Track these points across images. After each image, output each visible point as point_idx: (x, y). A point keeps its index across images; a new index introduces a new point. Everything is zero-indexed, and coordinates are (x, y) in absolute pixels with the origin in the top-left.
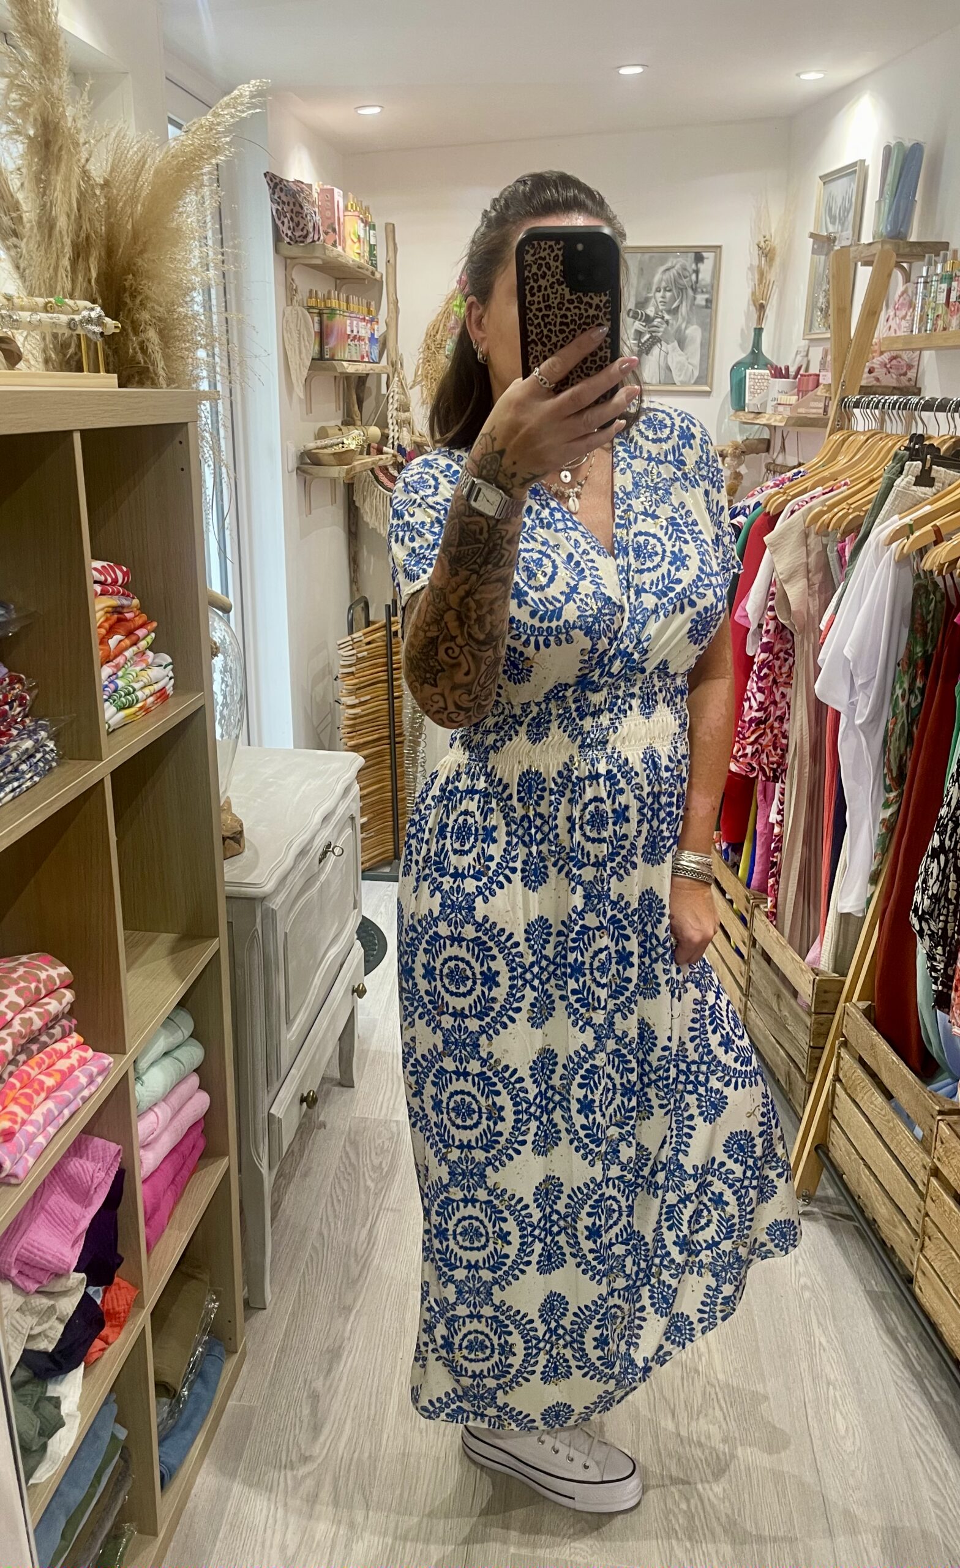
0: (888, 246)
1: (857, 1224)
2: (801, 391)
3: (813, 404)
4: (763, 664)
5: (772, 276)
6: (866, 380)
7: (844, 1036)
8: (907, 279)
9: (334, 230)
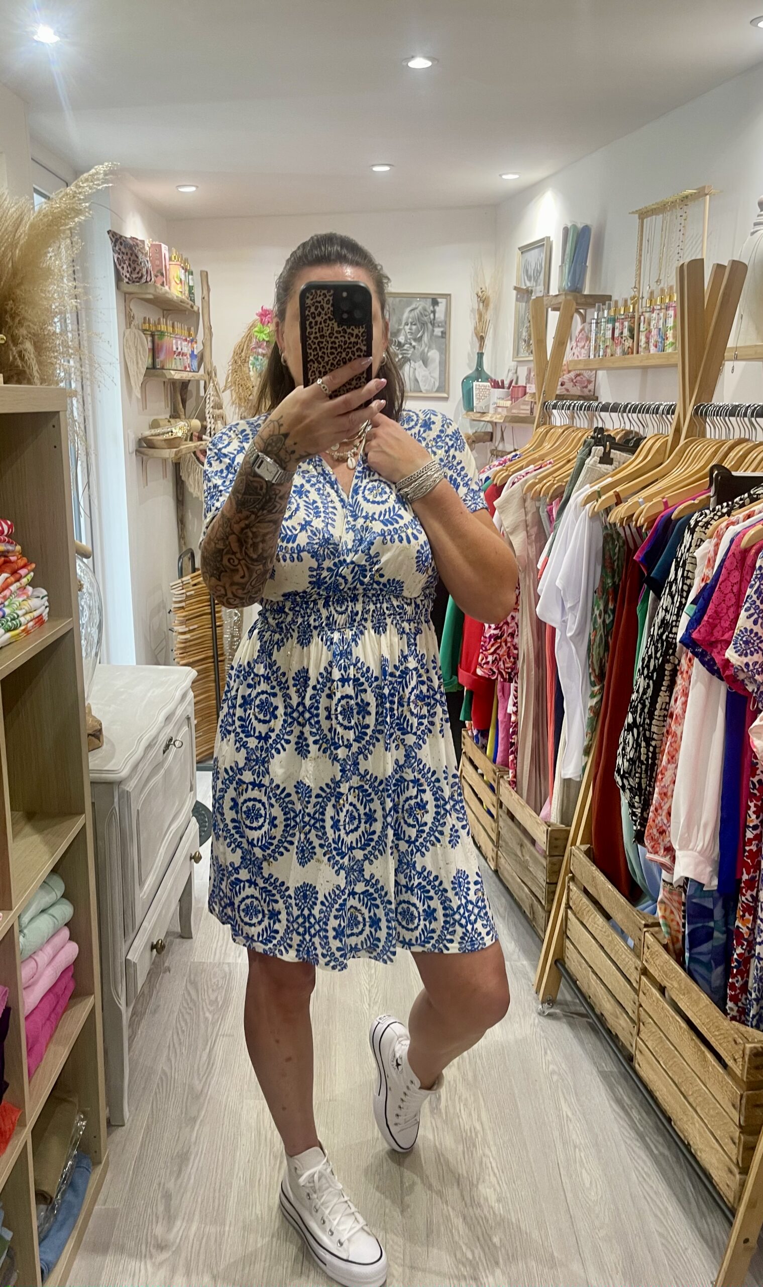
0: (569, 297)
1: (591, 1021)
2: (513, 397)
3: (523, 407)
5: (488, 316)
6: (559, 390)
7: (571, 872)
8: (584, 320)
9: (162, 274)
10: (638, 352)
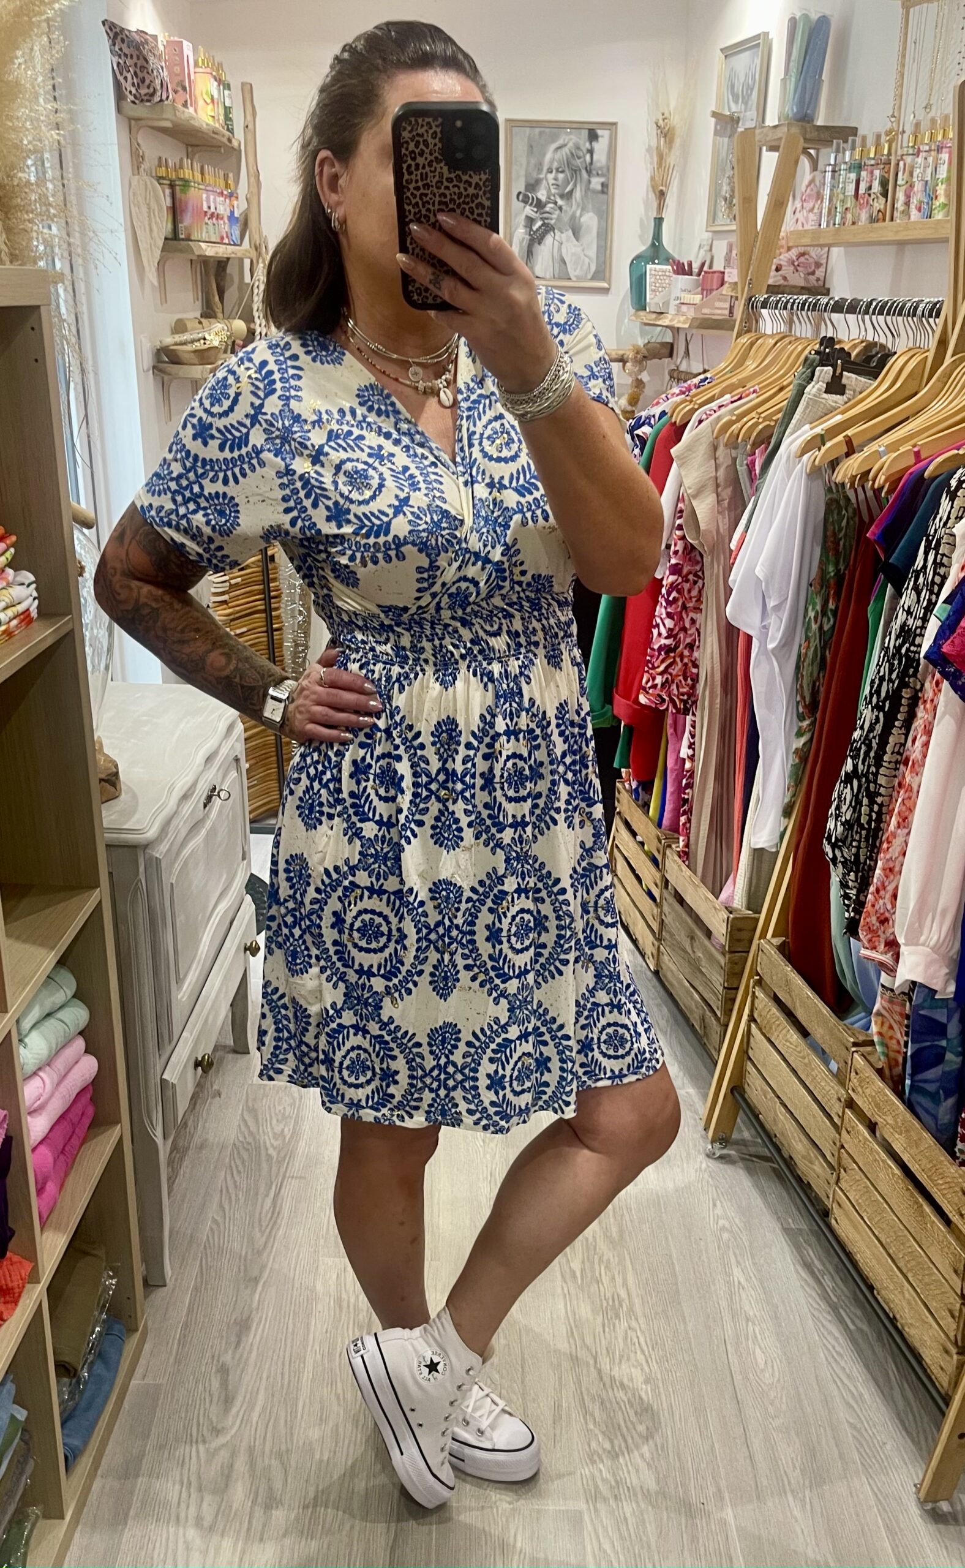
0: (795, 130)
1: (776, 1166)
2: (704, 289)
3: (718, 304)
4: (672, 587)
5: (671, 159)
6: (773, 279)
7: (758, 974)
8: (815, 167)
9: (184, 89)
10: (892, 219)
